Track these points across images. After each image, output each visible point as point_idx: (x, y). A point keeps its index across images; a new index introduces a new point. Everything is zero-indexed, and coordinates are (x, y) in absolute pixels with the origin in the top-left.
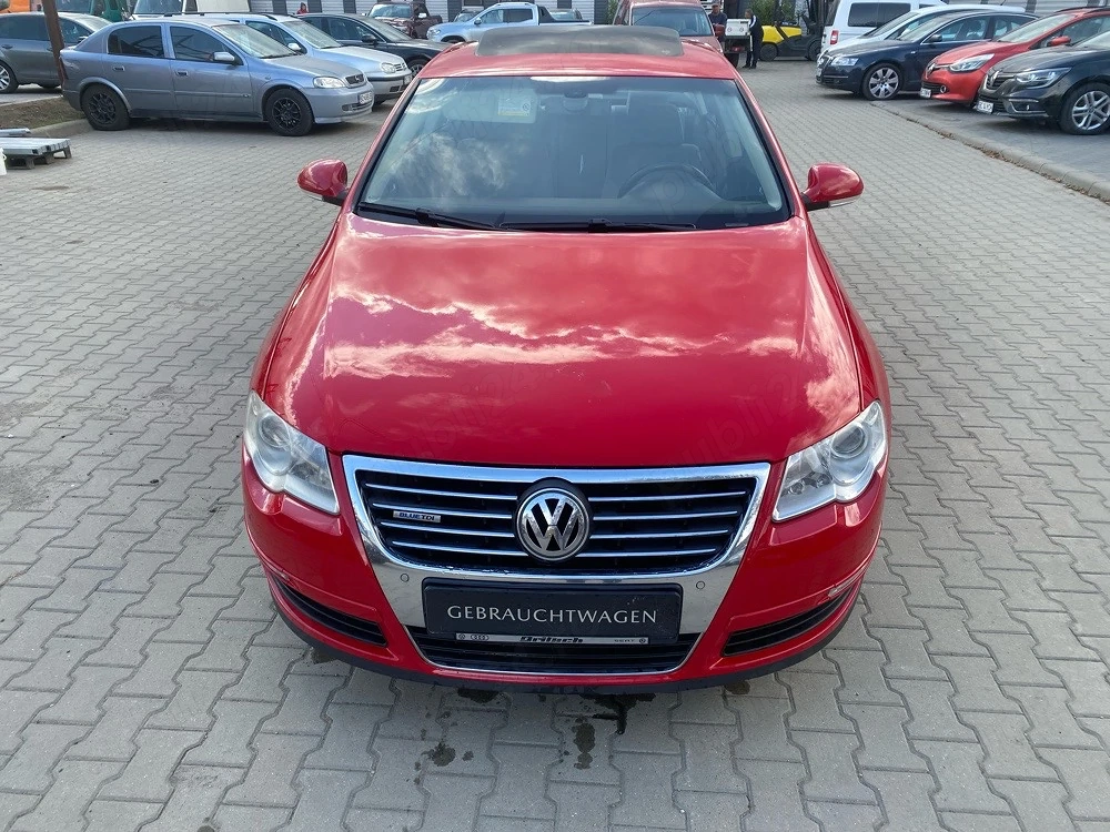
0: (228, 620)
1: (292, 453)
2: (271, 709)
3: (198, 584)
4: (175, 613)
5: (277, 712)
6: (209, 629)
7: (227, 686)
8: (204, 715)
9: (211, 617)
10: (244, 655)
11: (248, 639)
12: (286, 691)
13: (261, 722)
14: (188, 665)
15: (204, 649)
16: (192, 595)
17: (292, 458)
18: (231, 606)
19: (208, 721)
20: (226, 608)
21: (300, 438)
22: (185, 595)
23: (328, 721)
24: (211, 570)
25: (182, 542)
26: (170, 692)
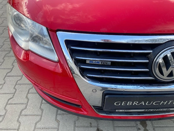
0: (20, 84)
1: (30, 31)
2: (38, 118)
3: (10, 72)
4: (3, 83)
5: (41, 119)
6: (14, 88)
7: (23, 110)
8: (16, 122)
9: (15, 83)
10: (27, 97)
11: (27, 91)
12: (42, 110)
13: (36, 124)
14: (9, 102)
15: (14, 96)
16: (8, 76)
17: (31, 34)
18: (21, 79)
19: (18, 125)
20: (19, 80)
21: (33, 24)
22: (6, 76)
23: (58, 122)
24: (13, 67)
25: (3, 59)
26: (4, 113)
